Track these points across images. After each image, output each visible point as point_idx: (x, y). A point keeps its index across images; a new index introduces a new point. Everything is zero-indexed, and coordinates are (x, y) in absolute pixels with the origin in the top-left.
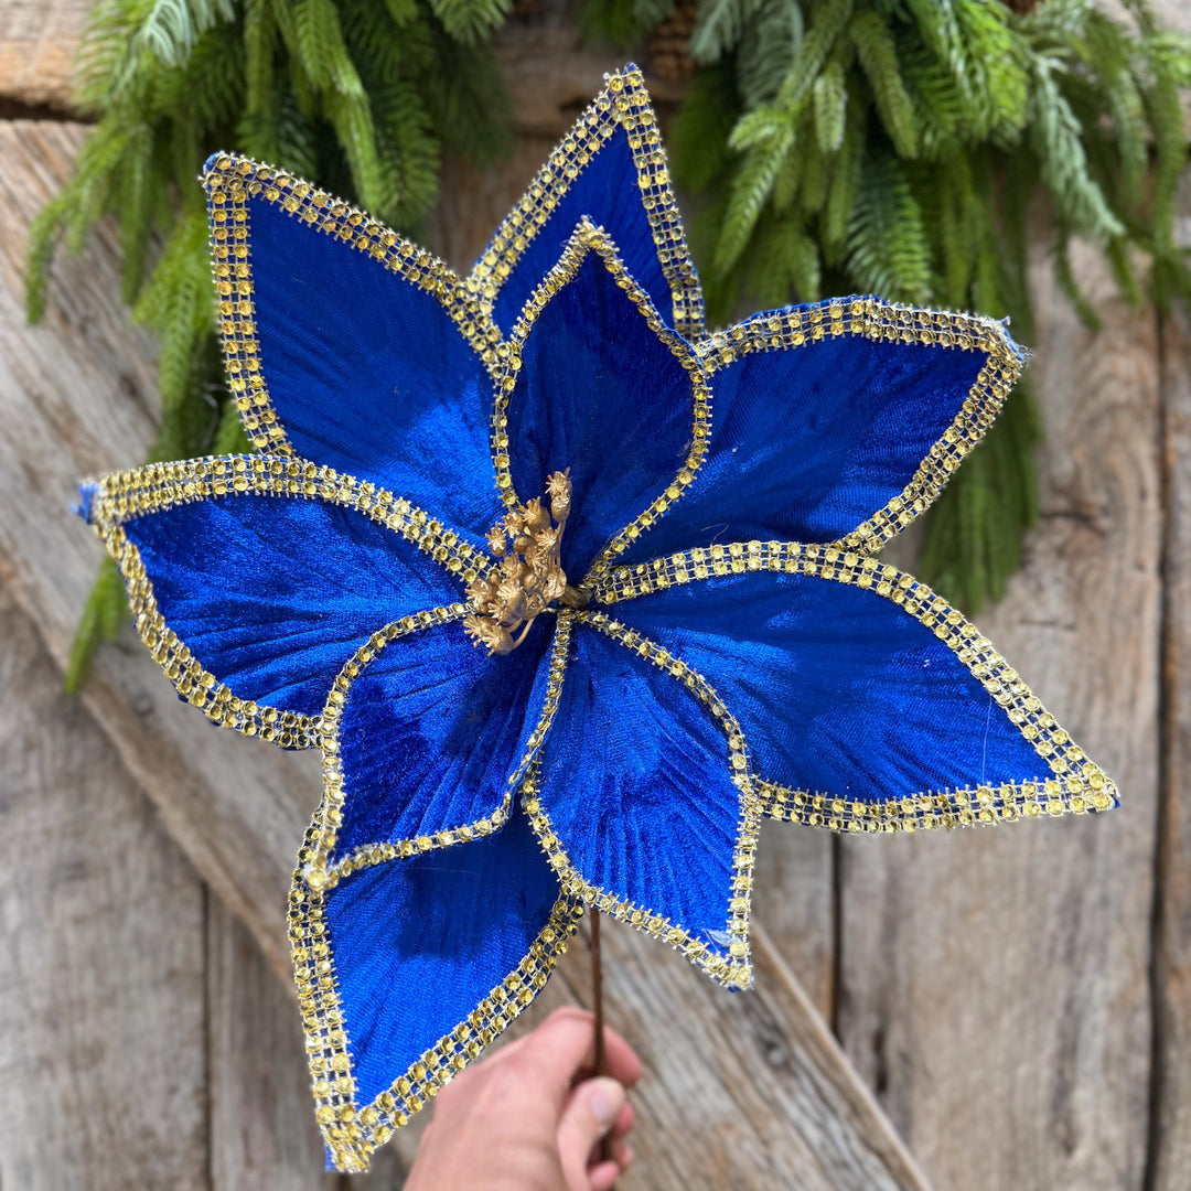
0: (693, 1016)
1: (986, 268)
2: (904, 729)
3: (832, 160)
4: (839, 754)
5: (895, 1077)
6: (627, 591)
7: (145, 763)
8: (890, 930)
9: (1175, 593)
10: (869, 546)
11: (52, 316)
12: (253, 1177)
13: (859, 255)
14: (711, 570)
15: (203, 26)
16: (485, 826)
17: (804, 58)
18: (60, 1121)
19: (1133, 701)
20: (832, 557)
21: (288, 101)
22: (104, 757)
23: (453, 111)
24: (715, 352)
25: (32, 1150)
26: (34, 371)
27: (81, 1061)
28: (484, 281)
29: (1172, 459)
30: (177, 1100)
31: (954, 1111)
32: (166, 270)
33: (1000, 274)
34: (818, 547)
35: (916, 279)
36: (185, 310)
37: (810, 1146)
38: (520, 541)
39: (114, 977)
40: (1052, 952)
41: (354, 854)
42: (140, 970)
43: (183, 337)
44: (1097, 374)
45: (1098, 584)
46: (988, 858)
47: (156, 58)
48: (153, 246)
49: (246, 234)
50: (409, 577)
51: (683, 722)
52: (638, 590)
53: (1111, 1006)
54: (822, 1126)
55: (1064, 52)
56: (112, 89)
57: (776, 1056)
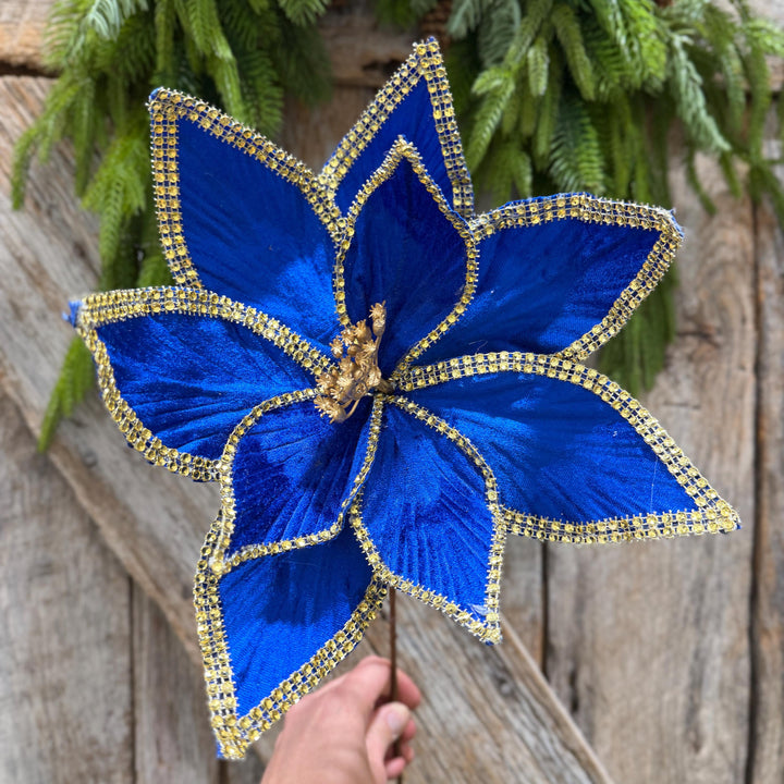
0: (451, 662)
1: (641, 172)
2: (599, 477)
3: (540, 101)
4: (557, 492)
5: (584, 702)
6: (419, 383)
7: (91, 498)
8: (580, 605)
9: (765, 385)
10: (579, 356)
11: (29, 204)
12: (163, 770)
13: (557, 163)
14: (475, 370)
15: (127, 12)
16: (326, 535)
17: (522, 35)
18: (36, 734)
19: (738, 455)
20: (555, 363)
21: (184, 63)
22: (64, 495)
23: (292, 68)
24: (481, 227)
25: (17, 753)
26: (17, 240)
27: (49, 694)
28: (330, 177)
29: (763, 297)
30: (113, 720)
31: (622, 723)
32: (103, 174)
33: (650, 177)
34: (546, 357)
35: (594, 179)
36: (116, 200)
37: (528, 747)
38: (352, 349)
39: (71, 640)
40: (686, 619)
41: (241, 551)
42: (88, 634)
43: (115, 217)
44: (713, 242)
45: (715, 378)
46: (643, 558)
47: (97, 34)
48: (95, 158)
49: (175, 142)
50: (278, 370)
51: (455, 469)
52: (427, 382)
53: (724, 655)
54: (536, 734)
55: (691, 31)
56: (68, 55)
57: (506, 688)
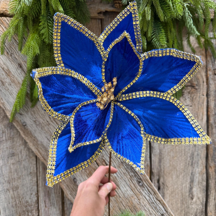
0: (126, 177)
1: (176, 42)
6: (124, 99)
8: (160, 161)
13: (154, 39)
16: (98, 140)
17: (143, 4)
18: (11, 200)
19: (202, 119)
20: (165, 95)
21: (49, 13)
22: (17, 134)
24: (145, 56)
27: (14, 189)
28: (102, 39)
29: (208, 76)
30: (32, 196)
34: (160, 93)
35: (164, 43)
37: (147, 200)
38: (107, 90)
39: (20, 174)
40: (189, 164)
42: (25, 173)
45: (196, 98)
49: (60, 27)
52: (126, 99)
53: (199, 173)
54: (149, 196)
55: (189, 2)
57: (141, 184)
